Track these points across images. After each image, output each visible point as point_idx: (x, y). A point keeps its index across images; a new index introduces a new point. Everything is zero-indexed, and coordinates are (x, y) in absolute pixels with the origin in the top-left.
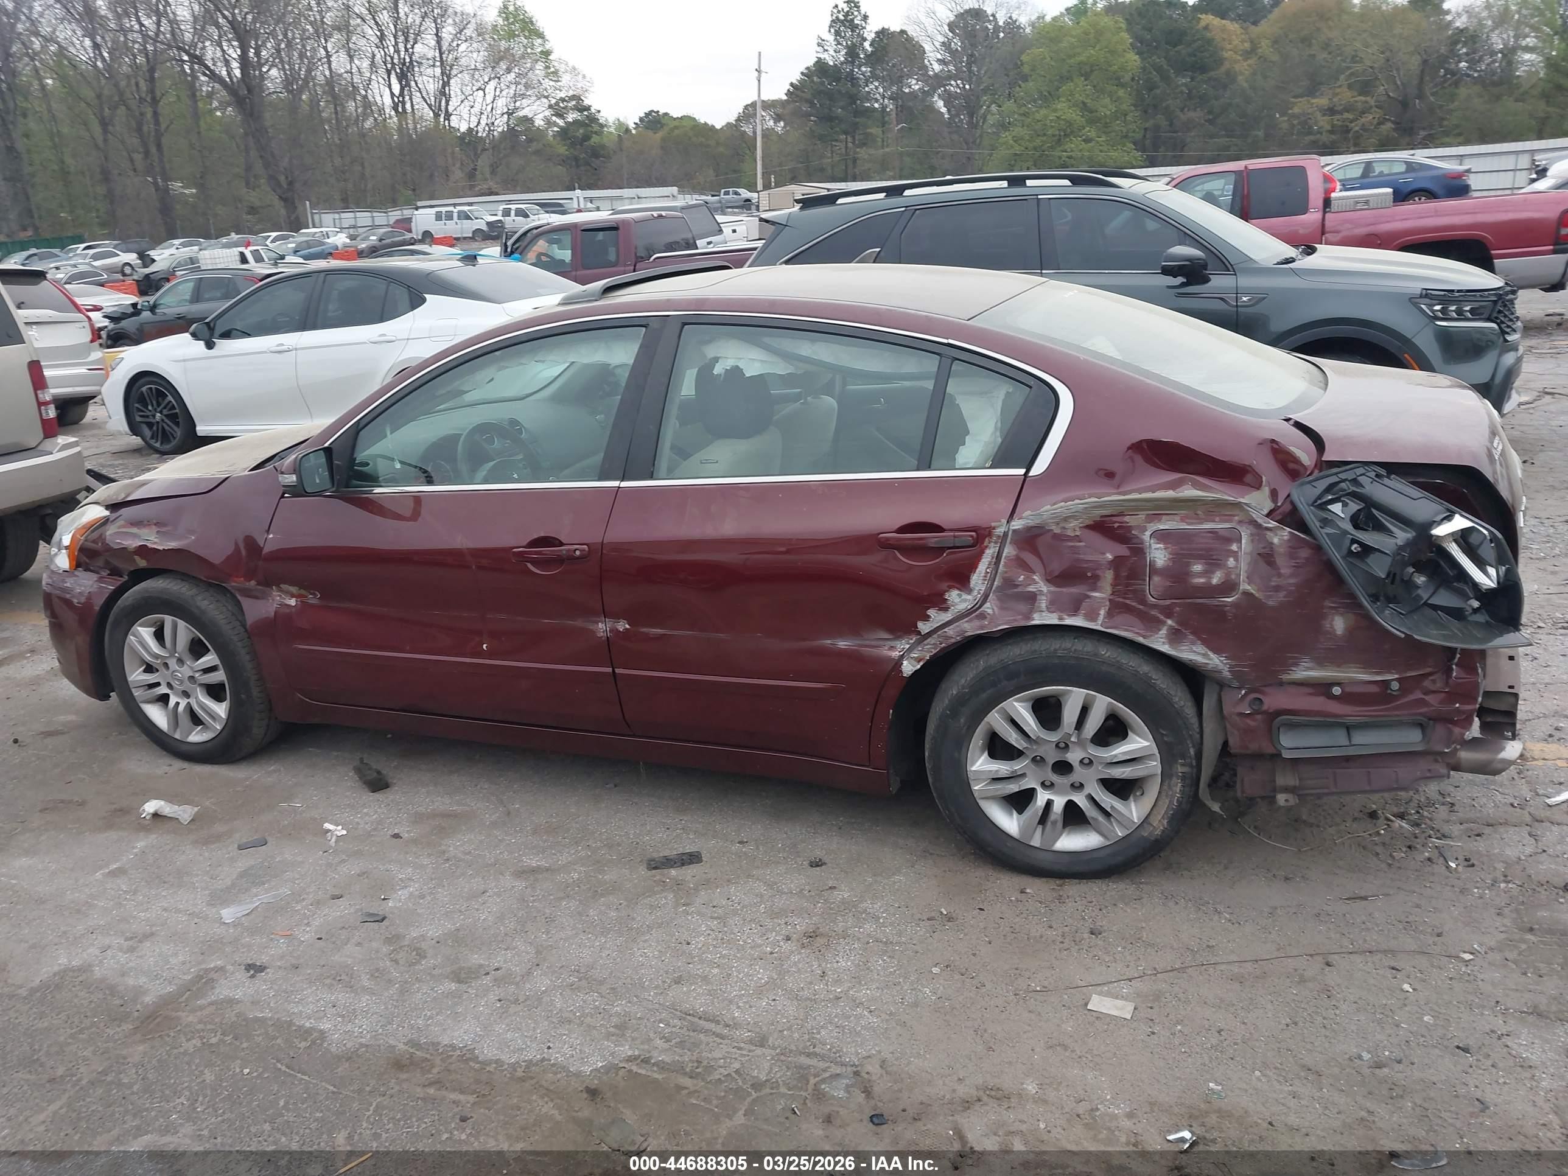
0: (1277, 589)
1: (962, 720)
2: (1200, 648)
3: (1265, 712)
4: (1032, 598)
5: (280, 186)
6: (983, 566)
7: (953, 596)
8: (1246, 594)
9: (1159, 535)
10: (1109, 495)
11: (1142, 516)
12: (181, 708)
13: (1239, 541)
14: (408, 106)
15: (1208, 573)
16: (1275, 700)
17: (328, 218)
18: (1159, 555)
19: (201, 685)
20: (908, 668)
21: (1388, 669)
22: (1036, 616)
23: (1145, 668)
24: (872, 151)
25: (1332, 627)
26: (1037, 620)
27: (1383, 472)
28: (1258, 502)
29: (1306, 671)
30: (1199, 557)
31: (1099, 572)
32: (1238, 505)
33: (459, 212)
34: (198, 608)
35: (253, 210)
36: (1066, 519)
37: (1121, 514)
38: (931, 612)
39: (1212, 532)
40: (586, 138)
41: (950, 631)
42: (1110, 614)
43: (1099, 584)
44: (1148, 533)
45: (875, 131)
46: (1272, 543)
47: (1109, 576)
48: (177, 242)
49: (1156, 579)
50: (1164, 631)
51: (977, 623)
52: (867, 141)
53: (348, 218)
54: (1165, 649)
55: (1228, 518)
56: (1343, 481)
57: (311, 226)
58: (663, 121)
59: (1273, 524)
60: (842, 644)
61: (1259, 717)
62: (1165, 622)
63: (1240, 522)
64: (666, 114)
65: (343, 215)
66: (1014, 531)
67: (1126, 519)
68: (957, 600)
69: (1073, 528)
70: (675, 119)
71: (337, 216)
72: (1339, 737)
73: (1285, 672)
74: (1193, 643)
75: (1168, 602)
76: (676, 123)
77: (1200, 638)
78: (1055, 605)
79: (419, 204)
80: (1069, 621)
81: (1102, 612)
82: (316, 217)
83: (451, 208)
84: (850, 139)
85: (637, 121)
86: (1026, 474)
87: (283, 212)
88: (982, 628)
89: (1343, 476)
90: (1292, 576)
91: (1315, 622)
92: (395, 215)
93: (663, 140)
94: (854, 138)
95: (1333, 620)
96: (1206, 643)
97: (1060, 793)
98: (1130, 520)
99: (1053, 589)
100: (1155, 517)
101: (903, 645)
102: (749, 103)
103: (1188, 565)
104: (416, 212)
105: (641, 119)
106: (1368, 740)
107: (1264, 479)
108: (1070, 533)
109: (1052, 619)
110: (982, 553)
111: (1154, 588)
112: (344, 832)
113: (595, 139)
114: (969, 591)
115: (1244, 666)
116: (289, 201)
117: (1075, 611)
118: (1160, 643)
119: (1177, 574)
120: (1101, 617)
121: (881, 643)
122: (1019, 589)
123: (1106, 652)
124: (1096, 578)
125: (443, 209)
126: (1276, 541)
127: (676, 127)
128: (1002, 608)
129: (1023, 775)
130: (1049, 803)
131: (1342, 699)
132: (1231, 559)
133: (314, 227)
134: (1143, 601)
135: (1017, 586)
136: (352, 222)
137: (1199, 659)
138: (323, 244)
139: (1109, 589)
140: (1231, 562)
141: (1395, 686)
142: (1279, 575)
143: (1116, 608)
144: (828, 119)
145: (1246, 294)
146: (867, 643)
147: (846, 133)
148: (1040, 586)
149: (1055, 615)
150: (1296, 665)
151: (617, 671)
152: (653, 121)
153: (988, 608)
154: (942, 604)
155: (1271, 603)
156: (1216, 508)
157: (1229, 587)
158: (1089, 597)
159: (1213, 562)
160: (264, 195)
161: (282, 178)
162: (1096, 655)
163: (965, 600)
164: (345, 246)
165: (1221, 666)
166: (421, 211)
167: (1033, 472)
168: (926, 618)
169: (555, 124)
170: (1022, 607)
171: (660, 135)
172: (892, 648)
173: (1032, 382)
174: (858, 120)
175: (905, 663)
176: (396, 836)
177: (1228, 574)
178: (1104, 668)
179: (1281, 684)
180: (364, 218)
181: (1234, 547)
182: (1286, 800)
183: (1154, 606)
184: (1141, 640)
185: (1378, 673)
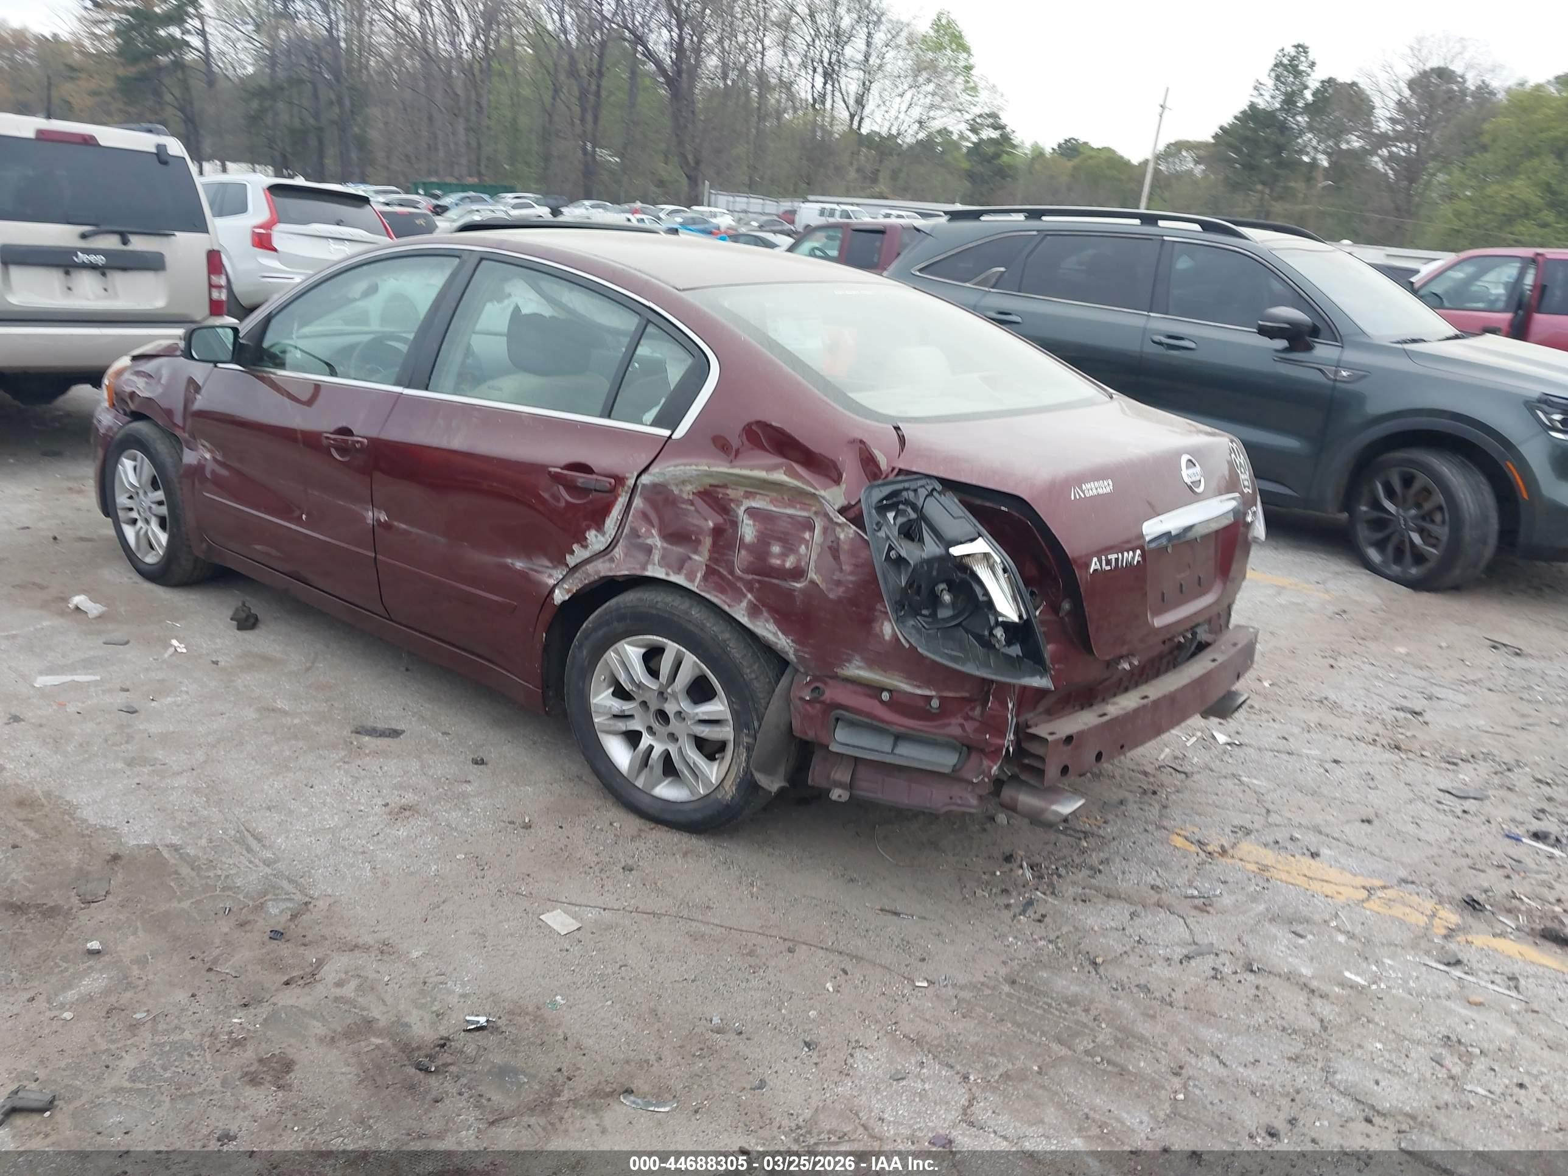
0: (838, 583)
1: (585, 653)
2: (772, 627)
3: (822, 702)
4: (649, 550)
5: (687, 163)
6: (616, 512)
7: (591, 535)
8: (812, 582)
9: (752, 512)
10: (719, 466)
11: (740, 492)
12: (142, 532)
13: (812, 529)
14: (828, 105)
15: (783, 555)
16: (833, 693)
17: (723, 199)
18: (748, 531)
19: (155, 515)
20: (559, 596)
21: (928, 684)
22: (650, 567)
23: (725, 634)
24: (1288, 206)
25: (882, 631)
26: (650, 572)
27: (939, 487)
28: (834, 497)
29: (856, 669)
30: (779, 539)
31: (701, 538)
32: (814, 496)
33: (843, 211)
34: (156, 449)
35: (661, 184)
36: (684, 482)
37: (725, 486)
38: (575, 547)
39: (790, 516)
40: (997, 156)
41: (590, 568)
42: (705, 578)
43: (700, 548)
44: (743, 509)
45: (1299, 185)
46: (839, 539)
47: (708, 542)
48: (587, 203)
49: (743, 552)
50: (744, 604)
51: (607, 565)
52: (1286, 195)
53: (741, 202)
54: (745, 620)
55: (805, 506)
56: (907, 489)
57: (705, 203)
58: (1081, 150)
59: (842, 519)
60: (519, 565)
61: (818, 706)
62: (745, 596)
63: (816, 513)
64: (1086, 143)
65: (738, 199)
66: (644, 485)
67: (729, 492)
68: (594, 539)
69: (687, 491)
70: (1093, 149)
71: (731, 199)
72: (886, 745)
73: (841, 666)
74: (767, 621)
75: (750, 577)
76: (1093, 153)
77: (773, 618)
78: (664, 562)
79: (811, 198)
80: (674, 578)
81: (699, 575)
82: (713, 197)
83: (835, 206)
84: (1267, 191)
85: (1056, 147)
86: (670, 437)
87: (686, 189)
88: (611, 570)
89: (906, 485)
90: (852, 573)
91: (867, 622)
92: (786, 205)
93: (1076, 168)
94: (1272, 190)
95: (882, 624)
96: (777, 623)
97: (659, 740)
98: (732, 493)
99: (665, 545)
100: (749, 495)
101: (558, 574)
102: (1173, 141)
103: (769, 544)
104: (802, 205)
105: (1060, 146)
106: (911, 754)
107: (844, 475)
108: (685, 496)
109: (660, 573)
110: (616, 499)
111: (741, 559)
112: (184, 651)
113: (1005, 158)
114: (603, 534)
115: (805, 652)
116: (693, 181)
117: (679, 570)
118: (740, 614)
119: (760, 550)
120: (698, 580)
121: (544, 569)
122: (640, 540)
123: (696, 613)
124: (698, 542)
125: (828, 206)
126: (842, 536)
127: (1091, 157)
128: (626, 555)
129: (631, 716)
130: (651, 748)
131: (888, 705)
132: (803, 547)
133: (709, 206)
134: (732, 572)
135: (639, 537)
136: (744, 207)
137: (770, 637)
138: (707, 222)
139: (706, 555)
140: (803, 549)
141: (935, 703)
142: (841, 570)
143: (710, 572)
144: (1250, 167)
145: (1345, 368)
146: (535, 567)
147: (1264, 183)
148: (656, 540)
149: (664, 570)
150: (849, 661)
151: (379, 557)
152: (1070, 149)
153: (618, 552)
154: (583, 542)
155: (831, 596)
156: (798, 496)
157: (798, 573)
158: (690, 558)
159: (789, 548)
160: (673, 172)
161: (690, 158)
162: (687, 613)
163: (599, 542)
164: (730, 228)
165: (787, 648)
166: (808, 205)
167: (675, 436)
168: (572, 552)
169: (967, 139)
170: (641, 557)
171: (1076, 161)
172: (550, 576)
173: (696, 352)
174: (1279, 171)
175: (557, 591)
176: (216, 663)
177: (799, 561)
178: (691, 627)
179: (835, 677)
180: (756, 203)
181: (807, 535)
182: (840, 796)
183: (740, 579)
184: (726, 608)
185: (919, 687)
